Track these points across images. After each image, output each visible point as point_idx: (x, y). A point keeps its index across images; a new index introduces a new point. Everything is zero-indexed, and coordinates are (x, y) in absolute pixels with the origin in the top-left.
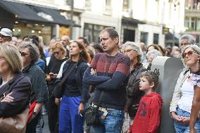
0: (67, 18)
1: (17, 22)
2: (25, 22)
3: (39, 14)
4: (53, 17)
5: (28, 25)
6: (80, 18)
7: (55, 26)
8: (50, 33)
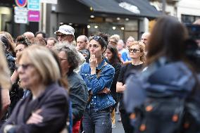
0: (158, 9)
1: (92, 17)
2: (104, 15)
3: (121, 5)
4: (139, 9)
5: (107, 20)
6: (176, 8)
7: (142, 21)
8: (137, 29)
